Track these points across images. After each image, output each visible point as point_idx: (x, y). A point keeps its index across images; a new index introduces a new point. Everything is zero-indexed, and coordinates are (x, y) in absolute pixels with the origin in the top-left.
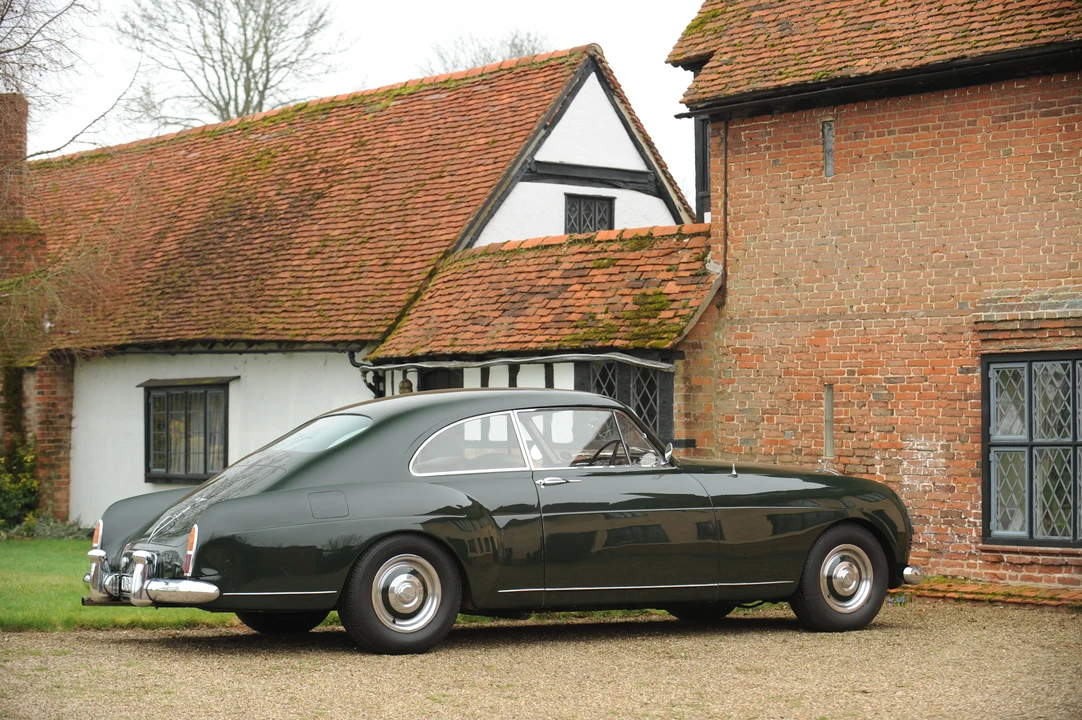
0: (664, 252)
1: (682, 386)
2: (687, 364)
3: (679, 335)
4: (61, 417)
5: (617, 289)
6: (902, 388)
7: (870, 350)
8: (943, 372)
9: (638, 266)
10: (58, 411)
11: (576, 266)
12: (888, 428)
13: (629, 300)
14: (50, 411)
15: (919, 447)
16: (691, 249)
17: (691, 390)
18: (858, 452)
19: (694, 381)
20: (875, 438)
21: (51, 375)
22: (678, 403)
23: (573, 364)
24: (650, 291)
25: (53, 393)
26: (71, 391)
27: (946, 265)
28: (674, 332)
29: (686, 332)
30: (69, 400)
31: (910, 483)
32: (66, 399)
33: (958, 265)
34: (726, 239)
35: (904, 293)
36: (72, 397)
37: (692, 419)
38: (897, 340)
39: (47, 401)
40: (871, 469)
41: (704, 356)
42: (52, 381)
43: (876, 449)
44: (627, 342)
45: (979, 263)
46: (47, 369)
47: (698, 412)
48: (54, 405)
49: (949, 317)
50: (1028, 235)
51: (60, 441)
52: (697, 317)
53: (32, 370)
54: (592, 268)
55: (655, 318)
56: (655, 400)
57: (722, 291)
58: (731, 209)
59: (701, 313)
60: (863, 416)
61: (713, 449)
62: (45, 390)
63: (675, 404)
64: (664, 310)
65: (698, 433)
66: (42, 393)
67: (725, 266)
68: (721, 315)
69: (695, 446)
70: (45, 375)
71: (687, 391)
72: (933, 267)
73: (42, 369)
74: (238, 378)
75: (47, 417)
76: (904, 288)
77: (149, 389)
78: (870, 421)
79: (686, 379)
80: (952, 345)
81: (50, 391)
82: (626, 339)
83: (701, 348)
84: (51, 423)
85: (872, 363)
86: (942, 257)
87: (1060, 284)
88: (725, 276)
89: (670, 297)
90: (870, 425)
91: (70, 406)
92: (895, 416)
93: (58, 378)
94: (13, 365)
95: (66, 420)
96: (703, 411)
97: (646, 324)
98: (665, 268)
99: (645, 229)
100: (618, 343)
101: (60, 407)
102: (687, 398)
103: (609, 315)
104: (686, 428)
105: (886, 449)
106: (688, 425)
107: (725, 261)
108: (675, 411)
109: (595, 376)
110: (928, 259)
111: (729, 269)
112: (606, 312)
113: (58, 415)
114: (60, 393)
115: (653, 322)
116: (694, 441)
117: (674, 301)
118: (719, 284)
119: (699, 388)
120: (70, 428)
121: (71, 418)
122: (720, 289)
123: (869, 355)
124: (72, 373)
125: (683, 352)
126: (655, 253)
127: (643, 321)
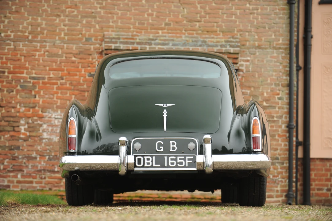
6: (43, 83)
7: (19, 60)
8: (76, 75)
12: (31, 105)
15: (56, 117)
18: (6, 119)
20: (21, 110)
27: (77, 16)
31: (48, 137)
33: (86, 17)
35: (43, 29)
38: (39, 55)
40: (16, 129)
43: (22, 118)
45: (101, 17)
49: (81, 45)
50: (138, 5)
60: (11, 98)
72: (67, 16)
76: (44, 26)
78: (17, 101)
80: (83, 61)
85: (20, 67)
86: (74, 12)
87: (158, 33)
90: (17, 103)
92: (37, 98)
105: (29, 118)
110: (63, 11)
123: (18, 63)
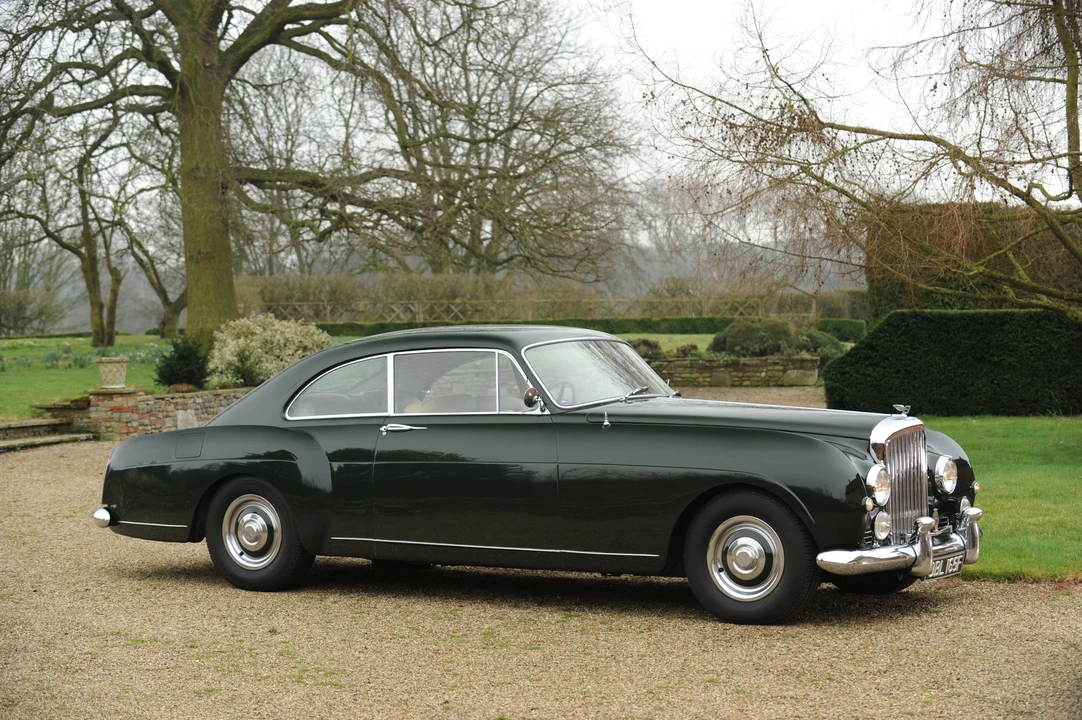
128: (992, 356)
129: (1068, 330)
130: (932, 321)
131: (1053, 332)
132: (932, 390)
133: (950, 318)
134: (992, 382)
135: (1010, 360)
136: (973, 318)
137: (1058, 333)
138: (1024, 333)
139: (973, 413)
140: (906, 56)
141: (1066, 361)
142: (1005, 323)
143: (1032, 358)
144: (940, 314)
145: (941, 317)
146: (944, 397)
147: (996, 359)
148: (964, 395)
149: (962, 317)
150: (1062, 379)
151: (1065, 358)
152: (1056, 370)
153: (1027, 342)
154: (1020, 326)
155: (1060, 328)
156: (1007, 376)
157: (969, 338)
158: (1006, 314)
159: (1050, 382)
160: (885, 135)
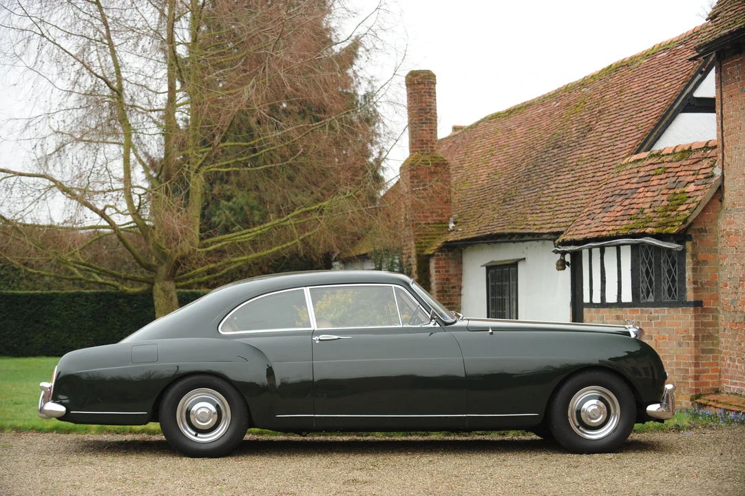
0: (694, 161)
1: (691, 261)
2: (694, 245)
3: (684, 223)
4: (453, 287)
5: (661, 190)
9: (677, 172)
10: (451, 283)
11: (648, 173)
13: (665, 198)
14: (445, 284)
16: (710, 158)
17: (698, 264)
19: (701, 257)
21: (445, 259)
22: (689, 274)
23: (630, 246)
24: (678, 191)
25: (447, 271)
26: (461, 270)
28: (681, 221)
29: (690, 220)
30: (459, 276)
32: (457, 275)
34: (723, 149)
36: (461, 274)
37: (699, 286)
39: (443, 277)
41: (709, 237)
42: (446, 263)
44: (654, 229)
46: (442, 255)
47: (704, 280)
48: (447, 279)
51: (453, 304)
52: (700, 209)
53: (433, 255)
54: (653, 175)
55: (675, 210)
56: (675, 272)
57: (720, 189)
58: (725, 127)
59: (703, 206)
61: (719, 308)
62: (441, 270)
63: (687, 275)
64: (682, 204)
65: (704, 296)
66: (439, 272)
67: (723, 169)
68: (722, 207)
69: (702, 306)
70: (441, 259)
71: (694, 265)
73: (438, 255)
74: (524, 259)
75: (443, 287)
77: (489, 268)
79: (694, 256)
81: (444, 270)
82: (653, 227)
83: (706, 232)
84: (446, 291)
88: (723, 177)
89: (688, 195)
91: (460, 280)
93: (450, 261)
94: (422, 253)
95: (457, 290)
96: (708, 279)
97: (669, 215)
98: (692, 173)
99: (688, 144)
100: (648, 230)
101: (452, 281)
102: (694, 270)
103: (651, 210)
104: (694, 292)
106: (696, 290)
107: (723, 166)
108: (687, 280)
109: (642, 255)
111: (725, 172)
112: (650, 207)
113: (451, 286)
114: (452, 271)
115: (674, 213)
116: (702, 302)
117: (689, 197)
118: (719, 183)
119: (705, 262)
120: (460, 295)
121: (461, 288)
122: (720, 187)
124: (461, 258)
125: (690, 236)
126: (689, 162)
127: (668, 213)
128: (45, 319)
129: (92, 304)
130: (7, 298)
131: (82, 305)
132: (8, 341)
133: (19, 296)
134: (45, 336)
135: (57, 322)
136: (33, 296)
137: (86, 305)
138: (65, 306)
139: (34, 355)
140: (30, 124)
141: (91, 323)
142: (53, 299)
143: (70, 321)
144: (13, 293)
145: (14, 295)
146: (15, 346)
147: (47, 322)
148: (28, 344)
149: (26, 296)
150: (89, 334)
151: (90, 321)
152: (85, 329)
153: (67, 311)
154: (63, 301)
155: (87, 302)
156: (54, 332)
157: (30, 309)
158: (54, 293)
159: (81, 336)
160: (15, 174)
